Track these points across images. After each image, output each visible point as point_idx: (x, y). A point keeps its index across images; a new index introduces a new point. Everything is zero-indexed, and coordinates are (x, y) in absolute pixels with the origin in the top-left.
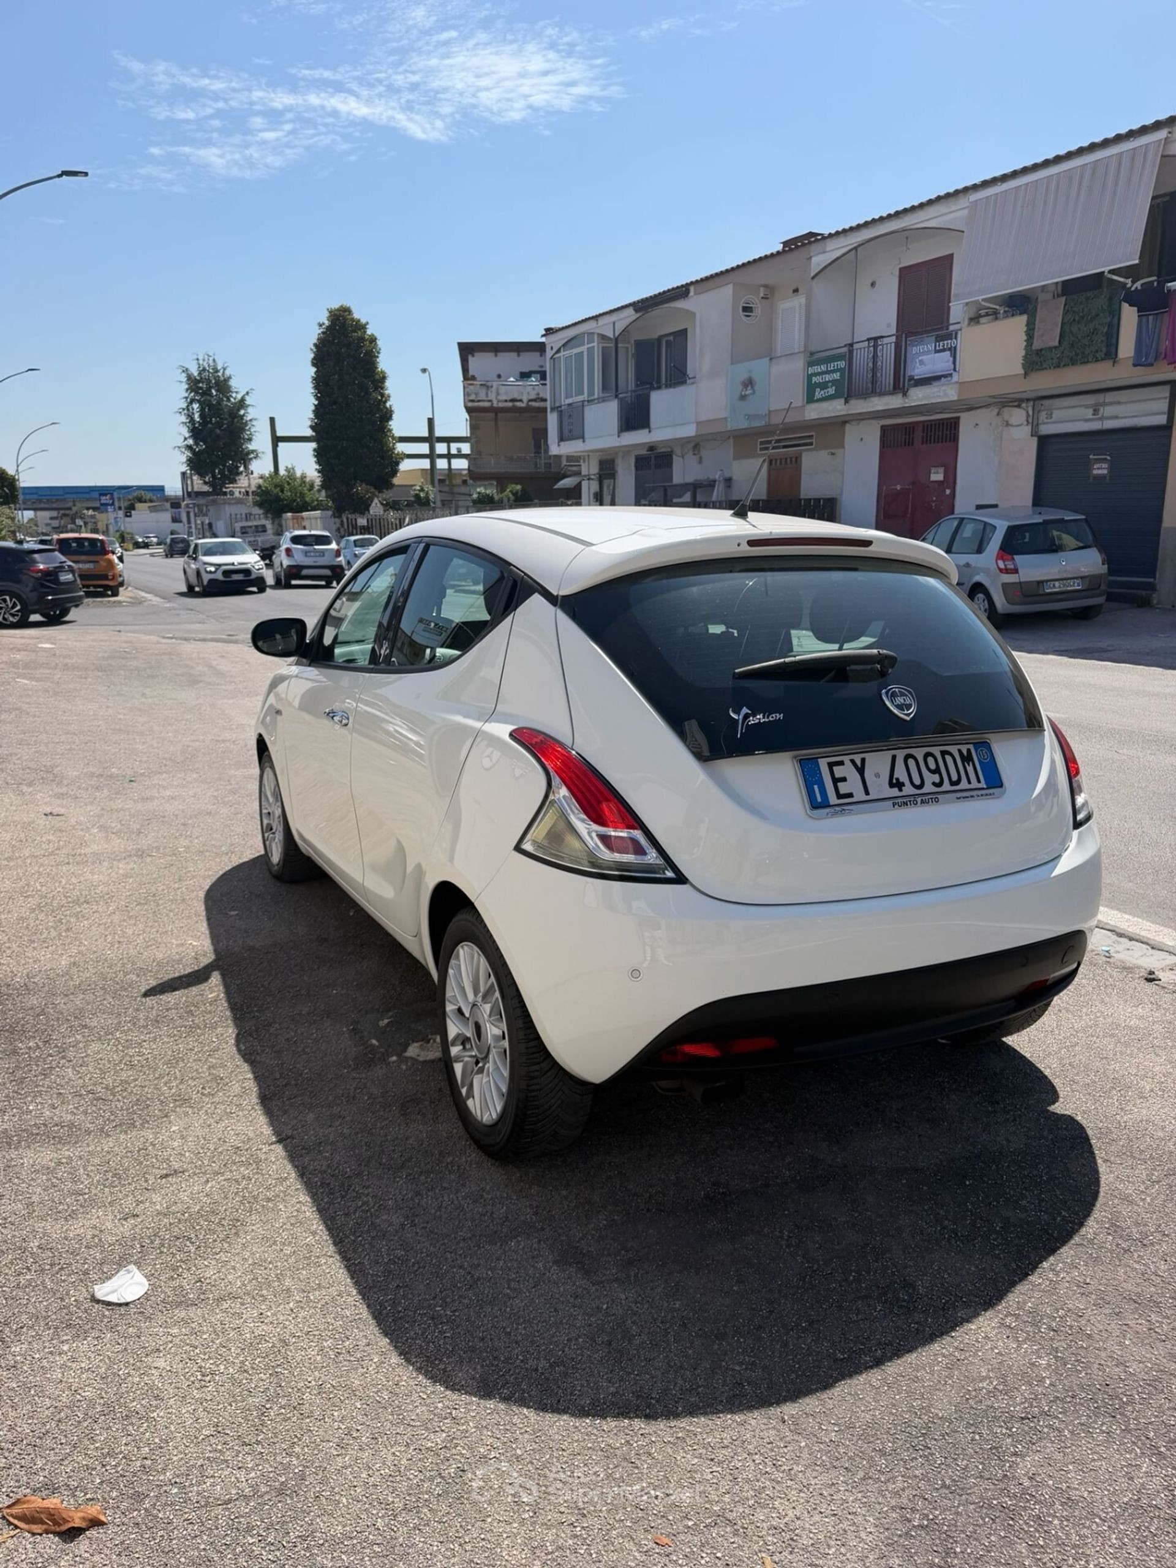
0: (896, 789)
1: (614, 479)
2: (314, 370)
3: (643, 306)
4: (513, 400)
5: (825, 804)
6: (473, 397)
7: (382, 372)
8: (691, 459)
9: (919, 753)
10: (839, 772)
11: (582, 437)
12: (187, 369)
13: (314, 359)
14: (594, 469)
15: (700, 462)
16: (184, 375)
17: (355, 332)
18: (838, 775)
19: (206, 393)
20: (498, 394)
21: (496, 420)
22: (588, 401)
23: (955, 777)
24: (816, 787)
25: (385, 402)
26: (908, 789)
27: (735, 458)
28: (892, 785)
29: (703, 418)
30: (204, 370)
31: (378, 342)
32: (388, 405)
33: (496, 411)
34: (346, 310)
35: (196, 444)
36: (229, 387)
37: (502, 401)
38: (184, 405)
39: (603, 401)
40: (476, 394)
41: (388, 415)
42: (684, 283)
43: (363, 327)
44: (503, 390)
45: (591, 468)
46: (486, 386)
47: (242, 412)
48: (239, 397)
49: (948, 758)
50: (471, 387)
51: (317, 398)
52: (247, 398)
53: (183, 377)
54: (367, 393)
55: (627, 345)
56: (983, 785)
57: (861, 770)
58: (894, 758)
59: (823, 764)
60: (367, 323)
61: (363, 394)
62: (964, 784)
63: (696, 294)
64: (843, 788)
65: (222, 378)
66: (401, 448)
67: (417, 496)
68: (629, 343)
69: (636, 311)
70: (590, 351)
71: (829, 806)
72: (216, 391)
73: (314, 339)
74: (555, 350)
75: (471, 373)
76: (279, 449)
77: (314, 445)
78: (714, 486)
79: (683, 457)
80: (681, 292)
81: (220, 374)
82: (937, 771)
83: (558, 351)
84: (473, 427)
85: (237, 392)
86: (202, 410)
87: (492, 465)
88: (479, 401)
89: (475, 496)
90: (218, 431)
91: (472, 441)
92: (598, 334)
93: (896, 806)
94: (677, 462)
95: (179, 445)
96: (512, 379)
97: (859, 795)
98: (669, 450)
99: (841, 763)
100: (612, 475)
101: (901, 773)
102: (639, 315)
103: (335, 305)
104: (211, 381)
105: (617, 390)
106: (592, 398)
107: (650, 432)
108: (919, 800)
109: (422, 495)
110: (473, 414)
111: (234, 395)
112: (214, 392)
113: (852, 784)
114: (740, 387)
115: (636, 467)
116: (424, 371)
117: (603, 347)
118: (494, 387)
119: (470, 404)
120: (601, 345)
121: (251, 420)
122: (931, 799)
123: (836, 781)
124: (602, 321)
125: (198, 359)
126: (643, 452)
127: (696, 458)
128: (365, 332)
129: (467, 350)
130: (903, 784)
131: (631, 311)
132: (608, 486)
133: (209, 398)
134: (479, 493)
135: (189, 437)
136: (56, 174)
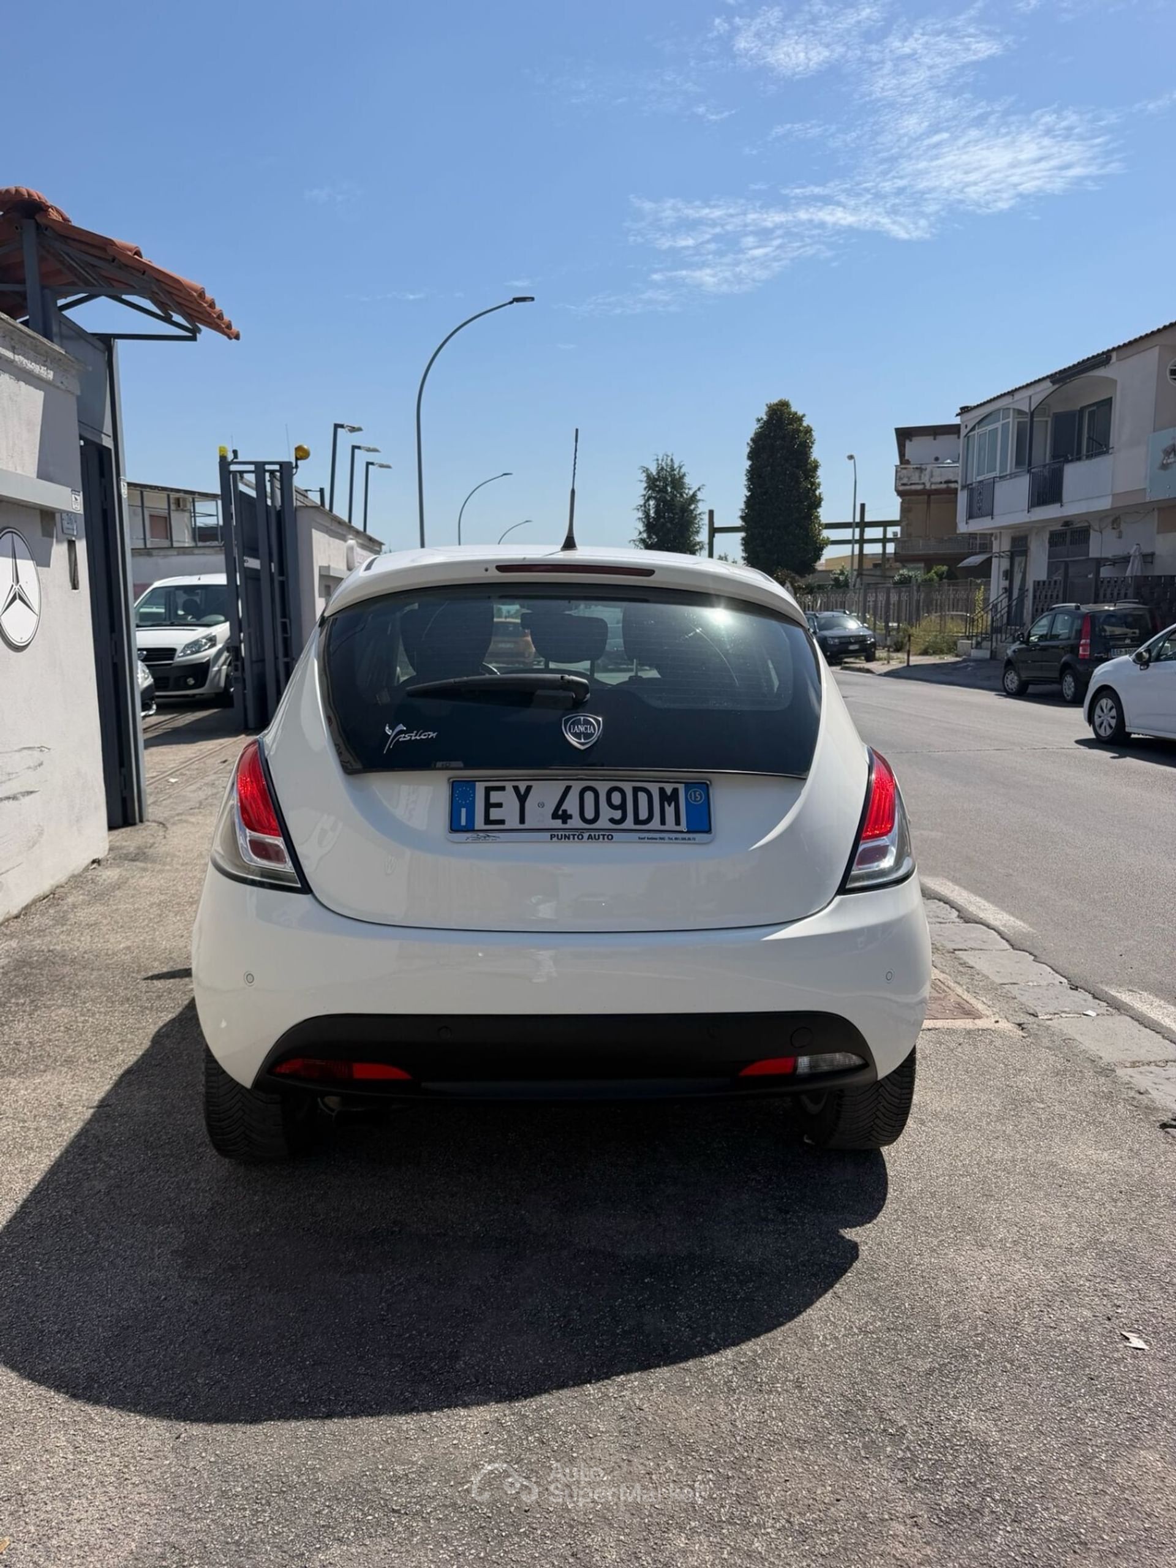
0: (560, 821)
1: (1026, 556)
2: (749, 463)
3: (1061, 378)
4: (946, 482)
5: (470, 828)
6: (905, 481)
7: (816, 462)
8: (1110, 534)
9: (603, 788)
10: (495, 797)
11: (991, 514)
12: (647, 469)
13: (749, 453)
14: (1006, 546)
15: (1120, 537)
16: (644, 474)
17: (791, 424)
18: (493, 800)
19: (663, 490)
20: (932, 476)
21: (929, 502)
22: (1000, 477)
23: (643, 815)
24: (464, 811)
25: (816, 490)
26: (576, 822)
27: (1158, 533)
28: (555, 816)
29: (1120, 489)
30: (662, 469)
31: (813, 433)
32: (817, 493)
33: (929, 493)
34: (784, 405)
35: (649, 537)
36: (683, 483)
37: (935, 483)
38: (642, 502)
39: (1016, 477)
40: (909, 478)
41: (817, 502)
42: (1105, 350)
43: (800, 419)
44: (937, 472)
45: (1001, 545)
46: (920, 470)
47: (692, 507)
48: (691, 492)
49: (642, 797)
50: (904, 471)
51: (749, 489)
52: (699, 493)
53: (643, 477)
54: (798, 482)
55: (1045, 419)
56: (683, 826)
57: (522, 798)
58: (568, 788)
59: (480, 789)
60: (804, 415)
61: (793, 484)
62: (655, 823)
63: (1118, 360)
64: (495, 814)
65: (678, 476)
66: (826, 534)
67: (836, 580)
68: (1049, 416)
69: (1053, 383)
70: (1005, 427)
71: (473, 830)
72: (672, 488)
73: (751, 434)
74: (968, 429)
75: (906, 458)
76: (715, 540)
77: (743, 534)
78: (1129, 562)
79: (1101, 532)
80: (1102, 360)
81: (676, 472)
82: (622, 807)
83: (973, 429)
84: (904, 510)
85: (689, 489)
86: (657, 506)
87: (920, 547)
88: (911, 484)
89: (897, 578)
90: (669, 525)
91: (904, 524)
92: (1014, 409)
93: (555, 839)
94: (1094, 537)
95: (635, 538)
96: (949, 461)
97: (513, 822)
98: (1086, 524)
99: (503, 789)
100: (1025, 553)
101: (571, 805)
102: (1056, 386)
103: (775, 401)
104: (667, 479)
105: (1030, 464)
106: (1005, 474)
107: (1062, 506)
108: (586, 835)
109: (841, 578)
110: (907, 498)
111: (687, 491)
112: (669, 489)
113: (509, 811)
114: (1162, 455)
115: (1050, 542)
116: (851, 457)
117: (1019, 423)
118: (928, 470)
119: (901, 488)
120: (1016, 421)
121: (700, 514)
122: (607, 835)
123: (488, 806)
124: (1017, 396)
125: (657, 460)
126: (1058, 527)
127: (1115, 533)
128: (801, 425)
129: (904, 435)
130: (570, 817)
131: (1048, 383)
132: (1020, 564)
133: (664, 494)
134: (901, 575)
135: (644, 531)
136: (508, 301)
